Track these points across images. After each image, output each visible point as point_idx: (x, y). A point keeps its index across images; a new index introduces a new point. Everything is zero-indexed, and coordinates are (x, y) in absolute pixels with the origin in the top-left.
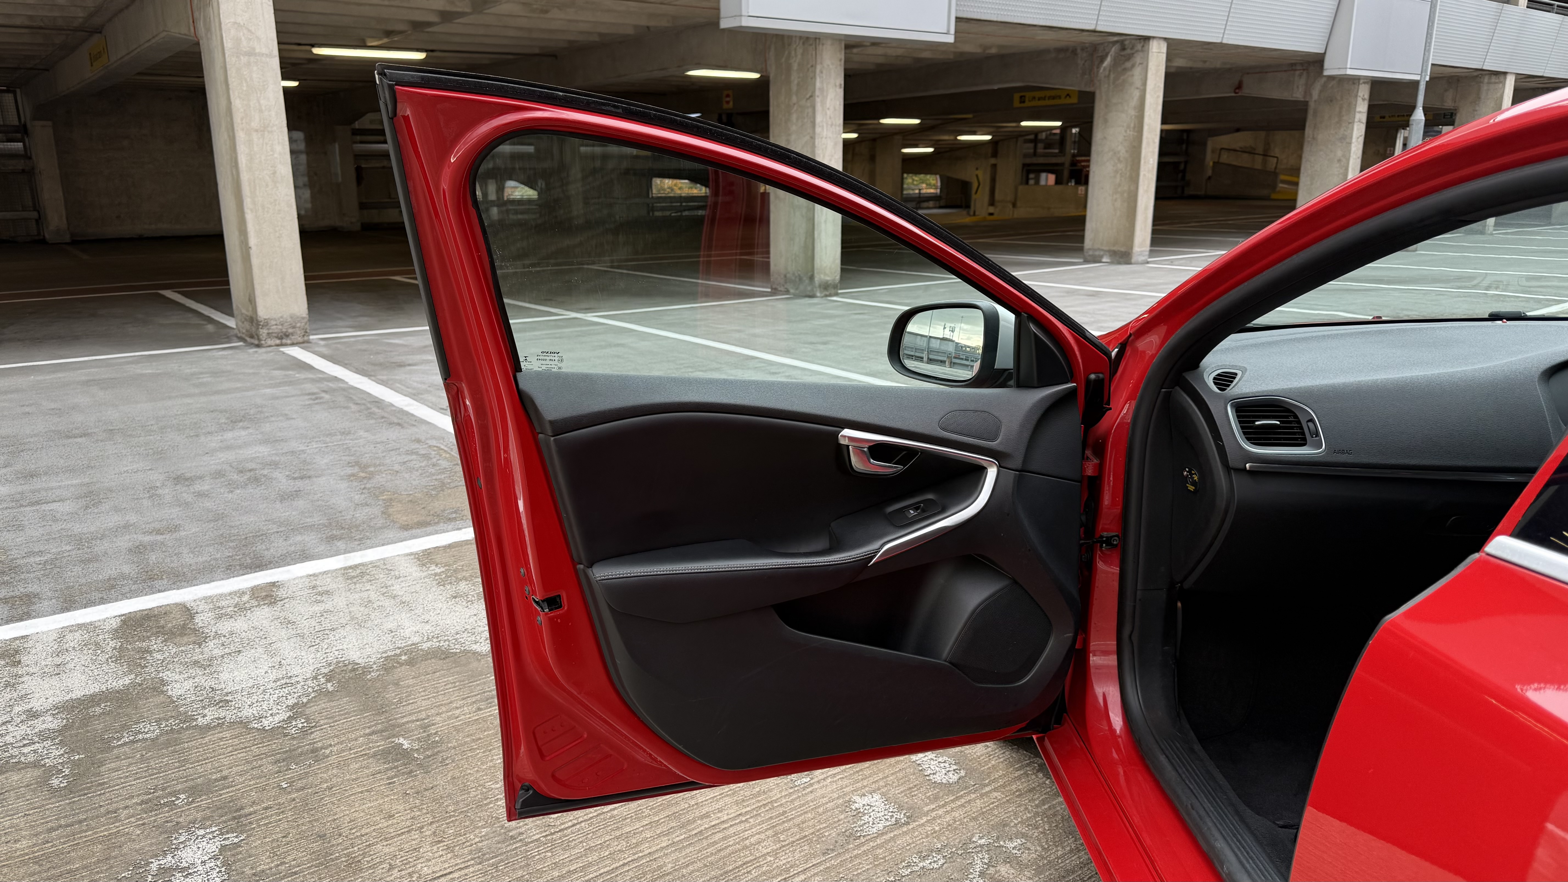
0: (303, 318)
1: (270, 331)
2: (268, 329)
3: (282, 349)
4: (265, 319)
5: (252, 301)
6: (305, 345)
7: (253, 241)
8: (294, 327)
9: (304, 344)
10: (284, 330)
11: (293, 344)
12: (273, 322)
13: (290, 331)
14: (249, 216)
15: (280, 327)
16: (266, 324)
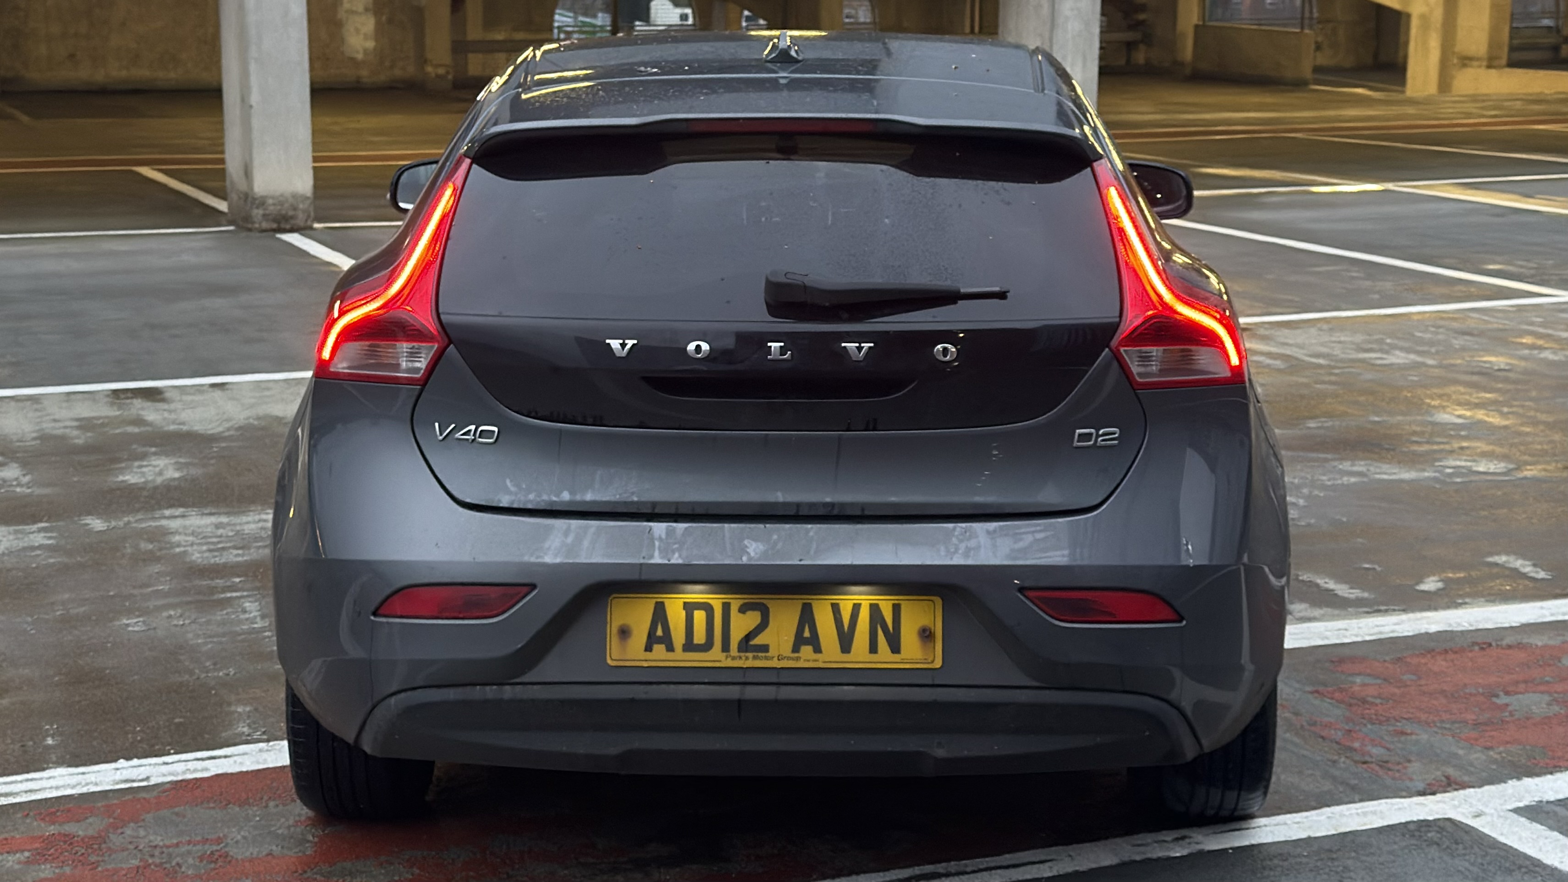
0: (308, 198)
1: (267, 212)
2: (265, 209)
3: (279, 236)
4: (262, 197)
5: (248, 173)
6: (308, 232)
7: (255, 98)
8: (295, 209)
9: (304, 230)
10: (284, 212)
11: (292, 230)
12: (270, 201)
13: (291, 213)
14: (253, 67)
15: (279, 207)
16: (261, 202)
